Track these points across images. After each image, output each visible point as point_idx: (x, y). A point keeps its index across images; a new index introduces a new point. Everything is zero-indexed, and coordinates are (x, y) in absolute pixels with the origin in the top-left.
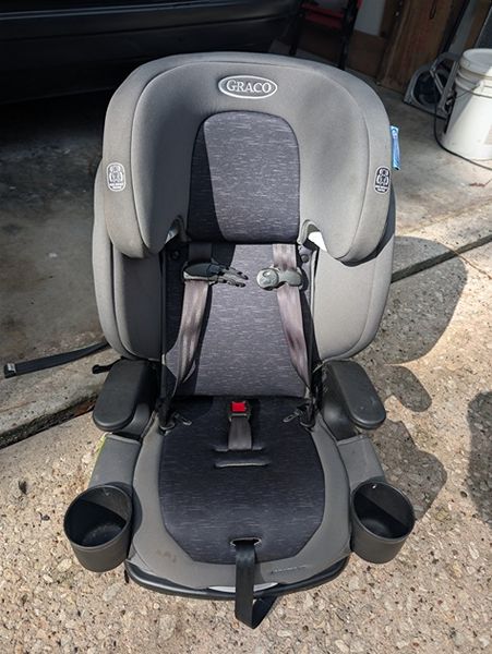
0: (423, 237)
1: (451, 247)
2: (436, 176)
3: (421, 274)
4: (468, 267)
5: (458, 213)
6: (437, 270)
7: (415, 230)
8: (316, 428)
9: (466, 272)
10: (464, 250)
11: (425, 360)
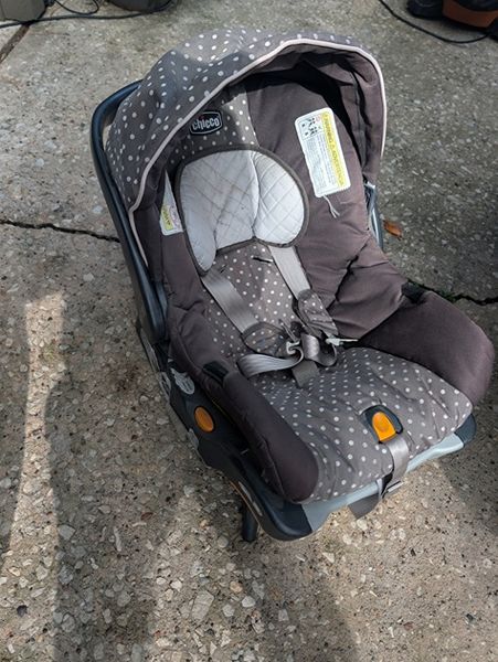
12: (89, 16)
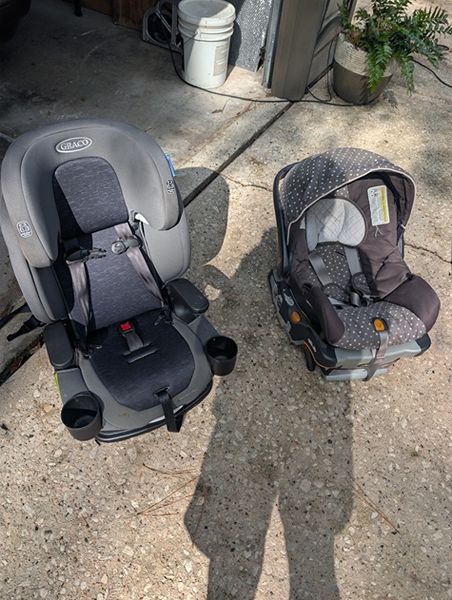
0: (194, 165)
1: (214, 169)
2: (188, 110)
3: (200, 196)
4: (228, 181)
5: (211, 139)
6: (209, 190)
7: (187, 161)
8: (174, 321)
9: (227, 186)
10: (223, 168)
11: (220, 256)
12: (325, 102)
